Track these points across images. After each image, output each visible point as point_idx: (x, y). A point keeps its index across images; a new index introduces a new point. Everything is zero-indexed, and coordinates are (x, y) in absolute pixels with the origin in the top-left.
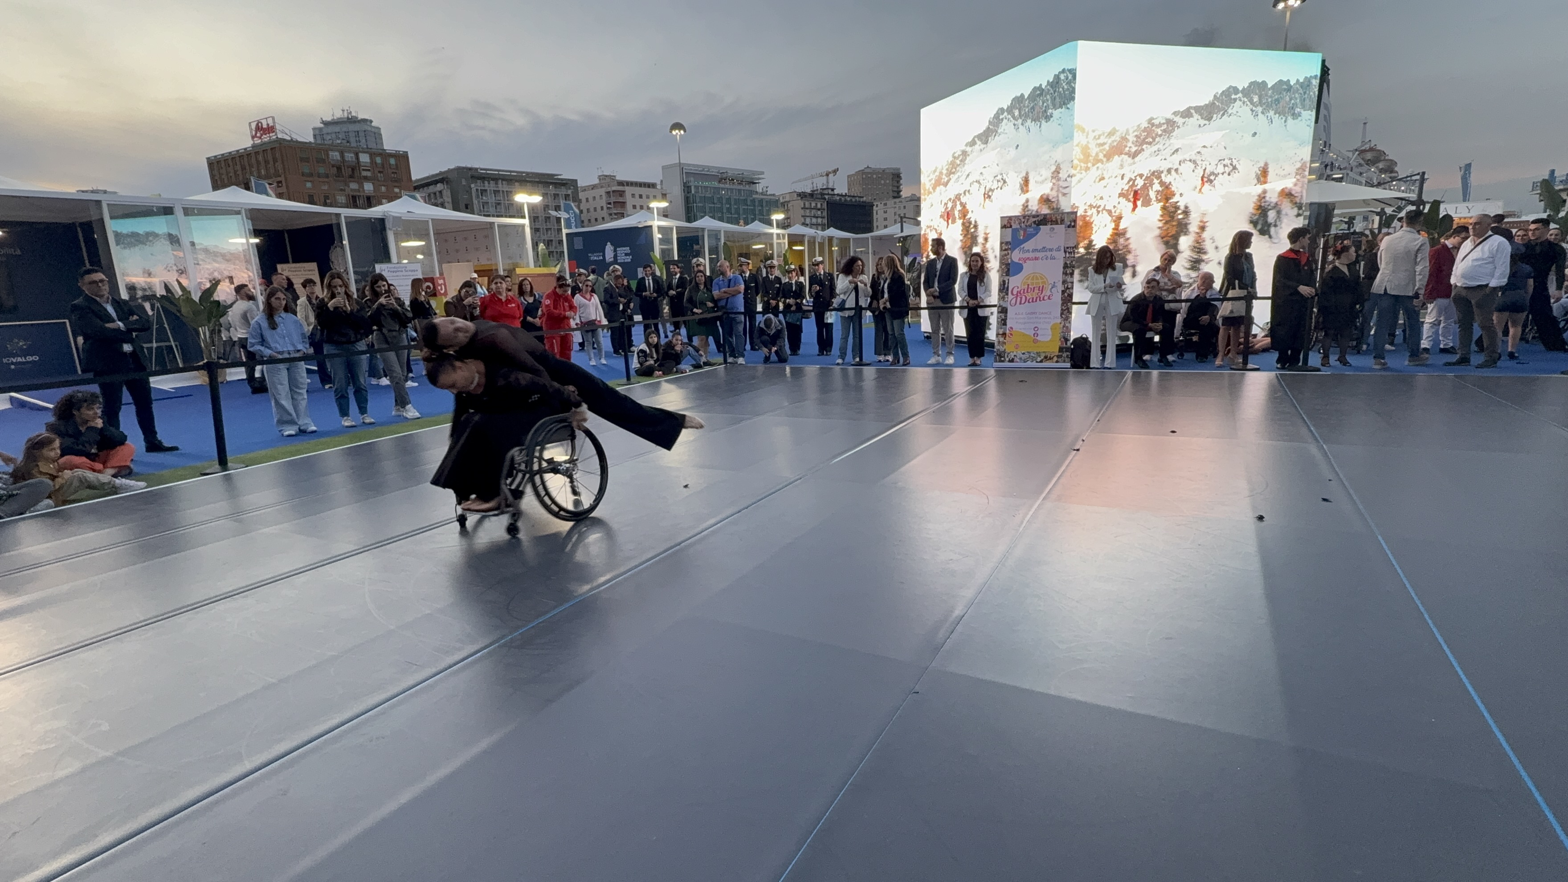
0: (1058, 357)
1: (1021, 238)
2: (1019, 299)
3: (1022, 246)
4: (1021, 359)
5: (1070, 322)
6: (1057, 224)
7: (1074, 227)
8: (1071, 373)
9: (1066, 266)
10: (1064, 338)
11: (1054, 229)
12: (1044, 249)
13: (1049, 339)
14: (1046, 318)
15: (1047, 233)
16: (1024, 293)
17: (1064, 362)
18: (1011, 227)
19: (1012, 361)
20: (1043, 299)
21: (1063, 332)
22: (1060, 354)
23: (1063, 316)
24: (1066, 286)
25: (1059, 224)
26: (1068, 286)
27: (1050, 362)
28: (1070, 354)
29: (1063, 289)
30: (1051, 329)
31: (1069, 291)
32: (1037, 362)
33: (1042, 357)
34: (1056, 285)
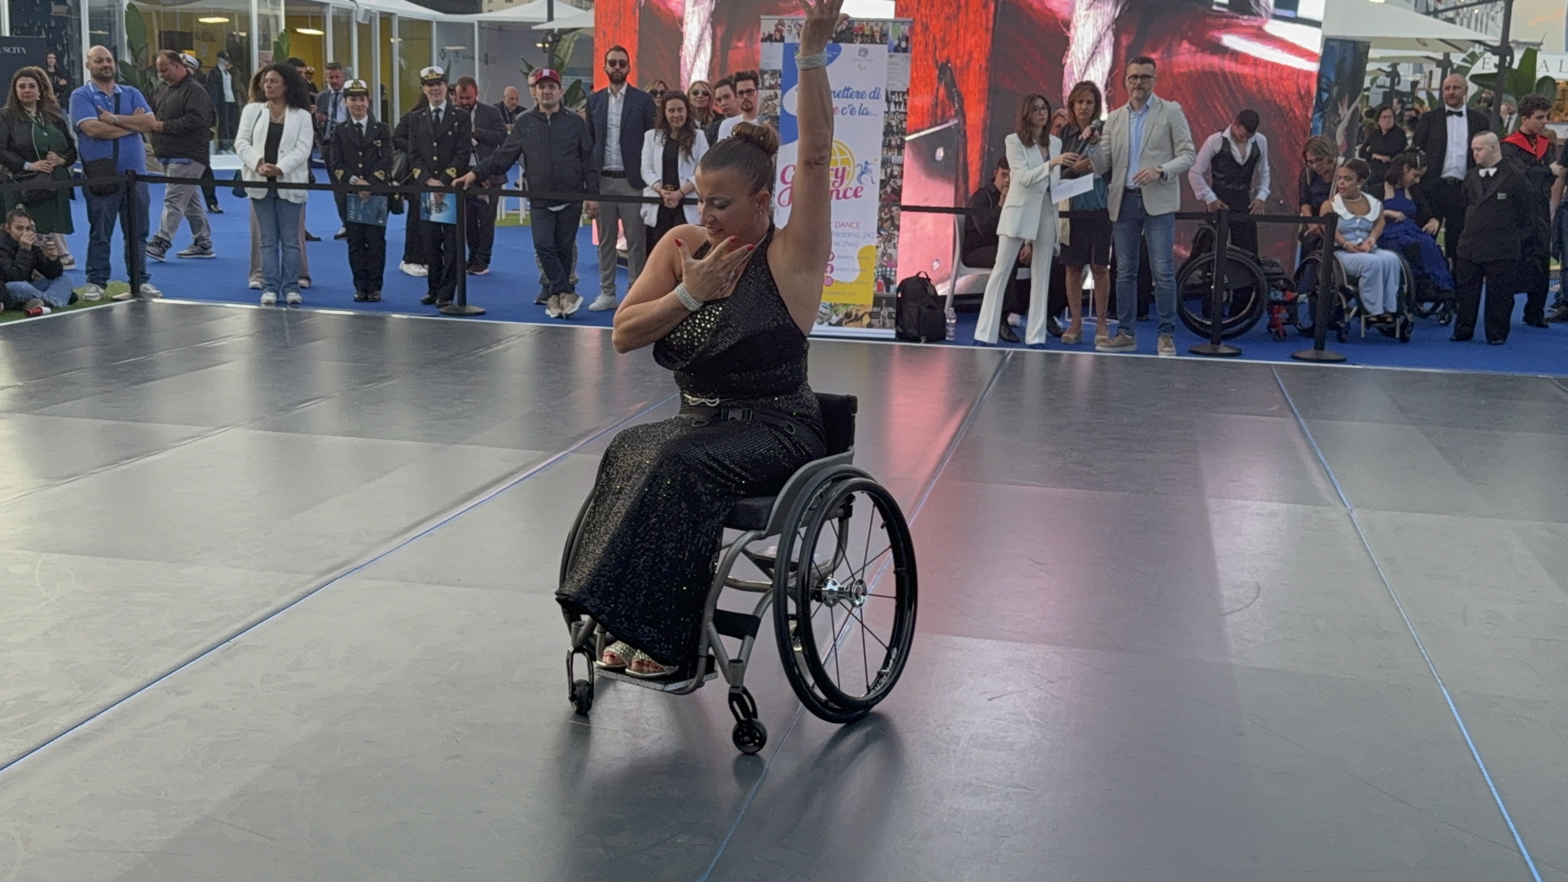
0: (871, 315)
5: (895, 247)
6: (873, 41)
7: (905, 50)
8: (897, 350)
9: (888, 131)
10: (884, 277)
11: (866, 52)
12: (847, 93)
13: (853, 280)
14: (850, 235)
15: (853, 60)
17: (884, 326)
18: (782, 39)
20: (845, 197)
21: (881, 266)
22: (876, 309)
23: (883, 233)
24: (889, 170)
25: (876, 43)
26: (892, 171)
27: (857, 326)
28: (894, 311)
29: (883, 177)
30: (859, 258)
31: (895, 182)
32: (830, 324)
33: (841, 316)
34: (869, 167)
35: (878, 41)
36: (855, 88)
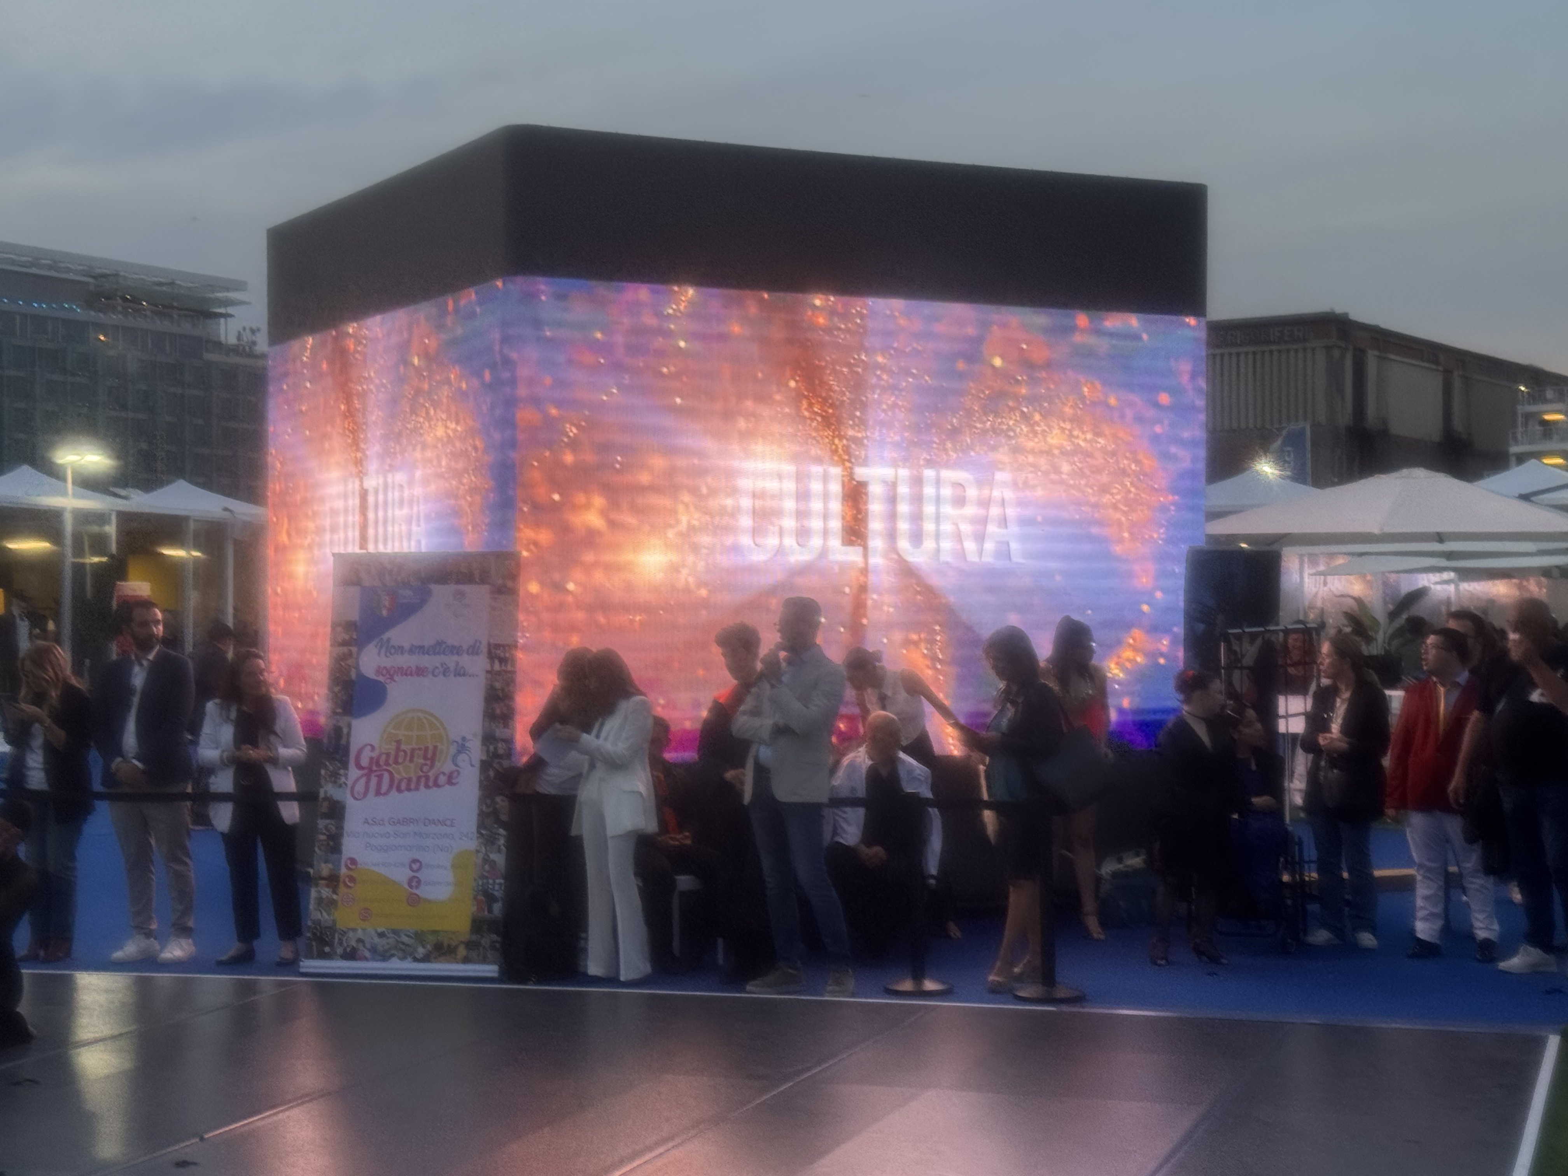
0: (469, 945)
1: (385, 613)
2: (374, 781)
3: (385, 637)
4: (374, 950)
6: (472, 582)
7: (512, 592)
9: (491, 696)
10: (485, 892)
11: (462, 595)
12: (439, 648)
13: (445, 897)
14: (442, 836)
15: (448, 606)
16: (387, 763)
17: (484, 961)
18: (359, 582)
19: (351, 955)
20: (436, 785)
21: (482, 877)
22: (475, 937)
23: (483, 832)
24: (492, 748)
25: (476, 583)
26: (496, 749)
27: (449, 962)
28: (499, 939)
29: (484, 758)
30: (453, 866)
31: (499, 763)
32: (416, 960)
33: (429, 947)
34: (467, 744)
35: (477, 580)
36: (450, 642)
